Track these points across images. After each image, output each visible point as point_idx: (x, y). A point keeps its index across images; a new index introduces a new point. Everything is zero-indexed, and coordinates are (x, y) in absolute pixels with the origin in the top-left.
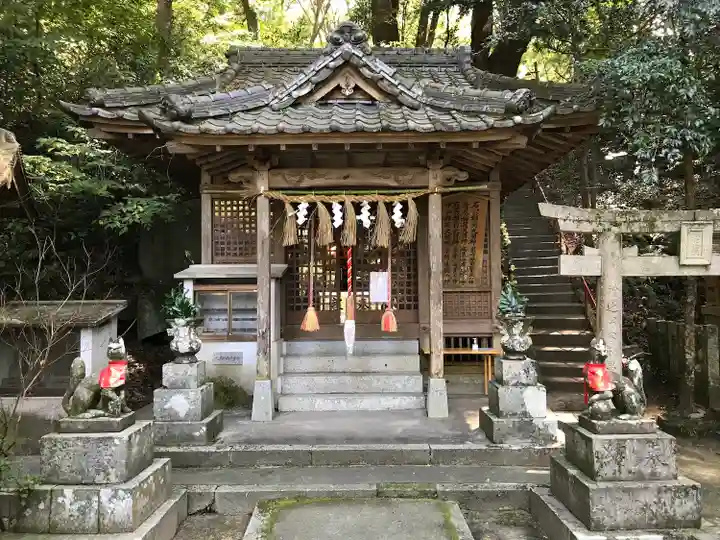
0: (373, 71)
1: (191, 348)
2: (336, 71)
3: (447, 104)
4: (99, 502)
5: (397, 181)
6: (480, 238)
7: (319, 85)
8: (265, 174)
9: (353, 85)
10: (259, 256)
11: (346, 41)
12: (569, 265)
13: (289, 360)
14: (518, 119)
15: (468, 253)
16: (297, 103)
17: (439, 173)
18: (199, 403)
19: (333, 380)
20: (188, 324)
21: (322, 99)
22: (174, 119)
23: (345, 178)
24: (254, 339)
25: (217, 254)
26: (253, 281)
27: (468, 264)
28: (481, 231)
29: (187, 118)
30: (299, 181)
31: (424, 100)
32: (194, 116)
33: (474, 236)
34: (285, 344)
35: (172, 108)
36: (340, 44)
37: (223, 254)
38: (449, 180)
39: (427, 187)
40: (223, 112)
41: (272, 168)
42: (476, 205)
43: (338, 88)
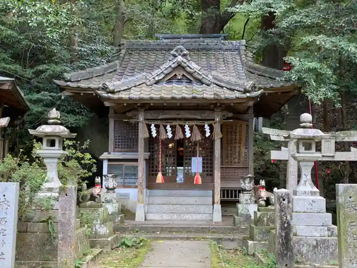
0: (191, 68)
1: (113, 186)
2: (174, 69)
3: (222, 84)
4: (96, 229)
5: (201, 116)
6: (243, 142)
7: (167, 75)
8: (142, 113)
9: (182, 74)
10: (139, 149)
11: (179, 55)
12: (275, 155)
13: (150, 198)
14: (248, 94)
15: (237, 149)
16: (157, 83)
17: (220, 113)
18: (117, 209)
19: (171, 207)
20: (112, 177)
21: (169, 80)
22: (108, 93)
23: (178, 115)
24: (136, 187)
25: (116, 148)
26: (136, 160)
27: (237, 154)
28: (244, 138)
29: (113, 92)
30: (158, 116)
31: (213, 81)
32: (116, 90)
33: (240, 141)
34: (148, 191)
35: (107, 88)
36: (176, 56)
37: (119, 148)
38: (224, 116)
39: (214, 120)
40: (126, 88)
41: (146, 110)
42: (241, 126)
43: (176, 75)
